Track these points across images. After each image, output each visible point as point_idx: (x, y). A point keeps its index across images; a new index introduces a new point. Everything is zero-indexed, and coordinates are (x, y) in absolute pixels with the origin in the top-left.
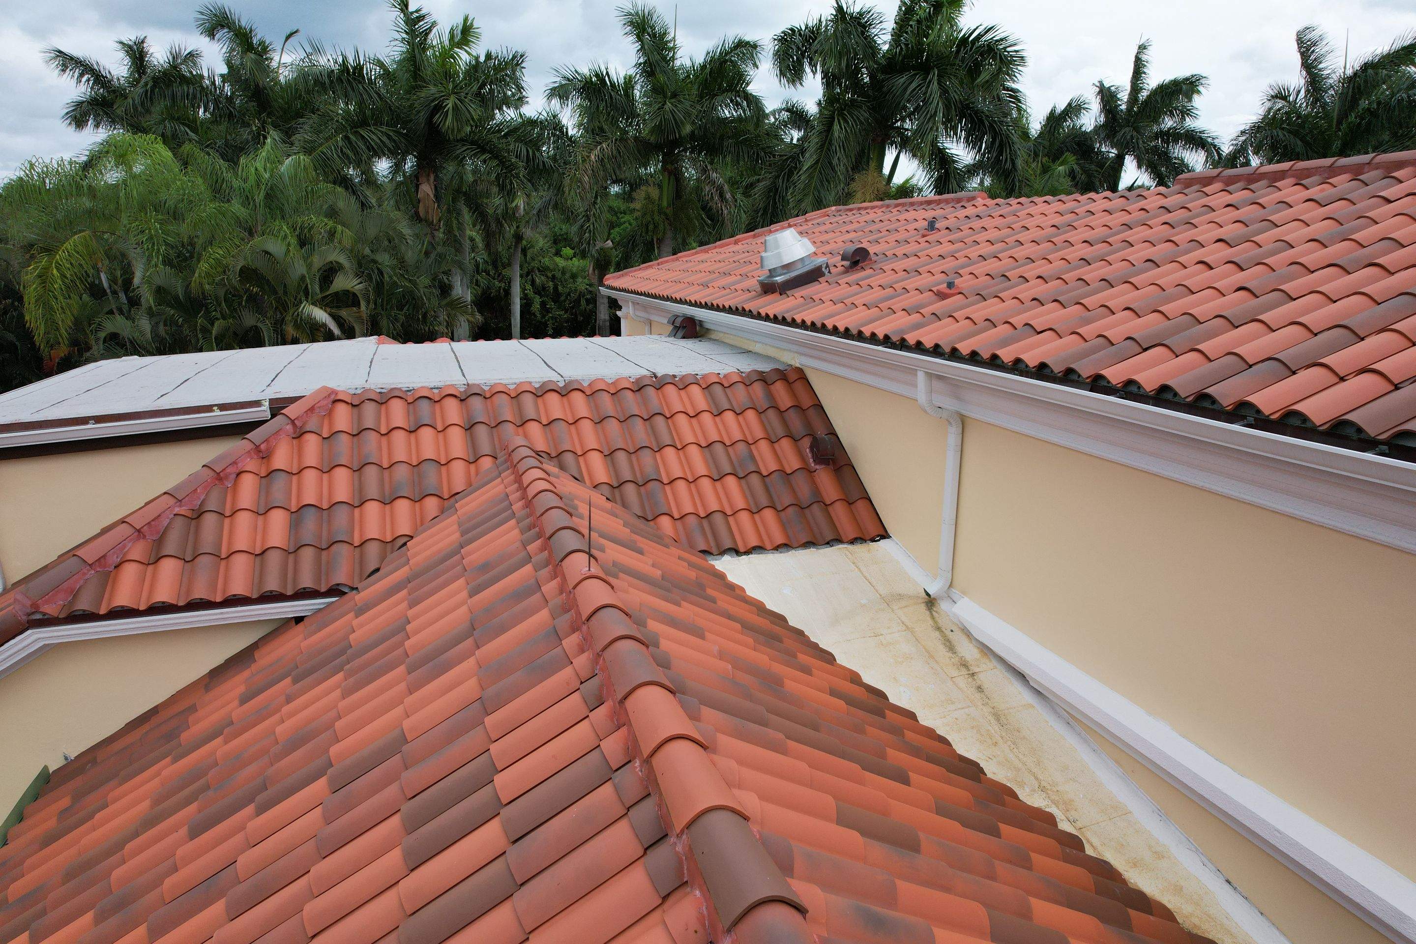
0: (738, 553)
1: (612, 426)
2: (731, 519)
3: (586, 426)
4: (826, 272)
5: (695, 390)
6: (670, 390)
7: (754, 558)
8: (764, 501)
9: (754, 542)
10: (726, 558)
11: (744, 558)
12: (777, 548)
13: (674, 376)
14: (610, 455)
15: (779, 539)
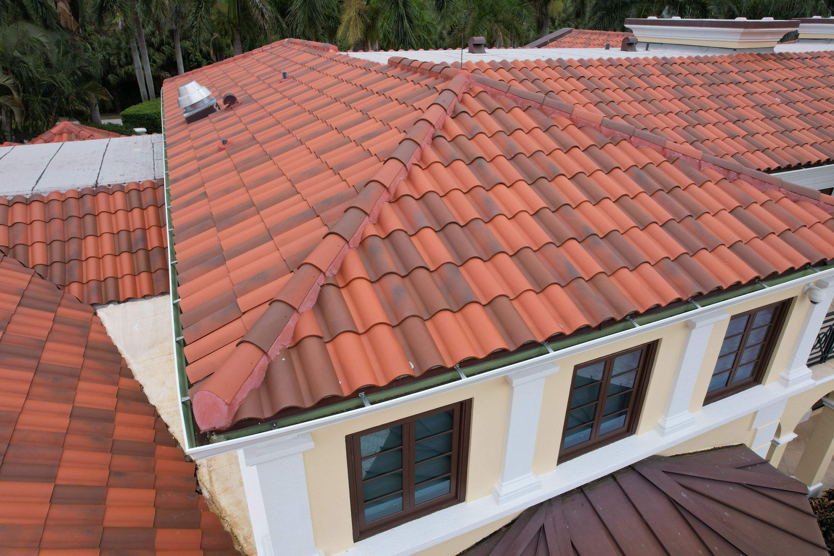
0: (119, 302)
1: (56, 225)
2: (120, 281)
3: (38, 227)
4: (217, 109)
5: (119, 196)
6: (101, 197)
7: (129, 304)
8: (142, 266)
9: (129, 295)
10: (111, 306)
11: (122, 304)
12: (144, 297)
13: (109, 185)
14: (48, 244)
15: (146, 292)
